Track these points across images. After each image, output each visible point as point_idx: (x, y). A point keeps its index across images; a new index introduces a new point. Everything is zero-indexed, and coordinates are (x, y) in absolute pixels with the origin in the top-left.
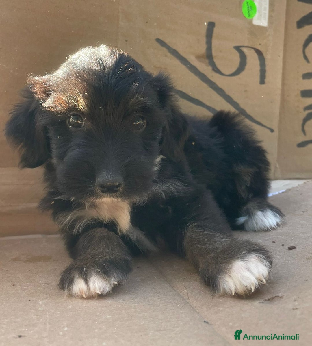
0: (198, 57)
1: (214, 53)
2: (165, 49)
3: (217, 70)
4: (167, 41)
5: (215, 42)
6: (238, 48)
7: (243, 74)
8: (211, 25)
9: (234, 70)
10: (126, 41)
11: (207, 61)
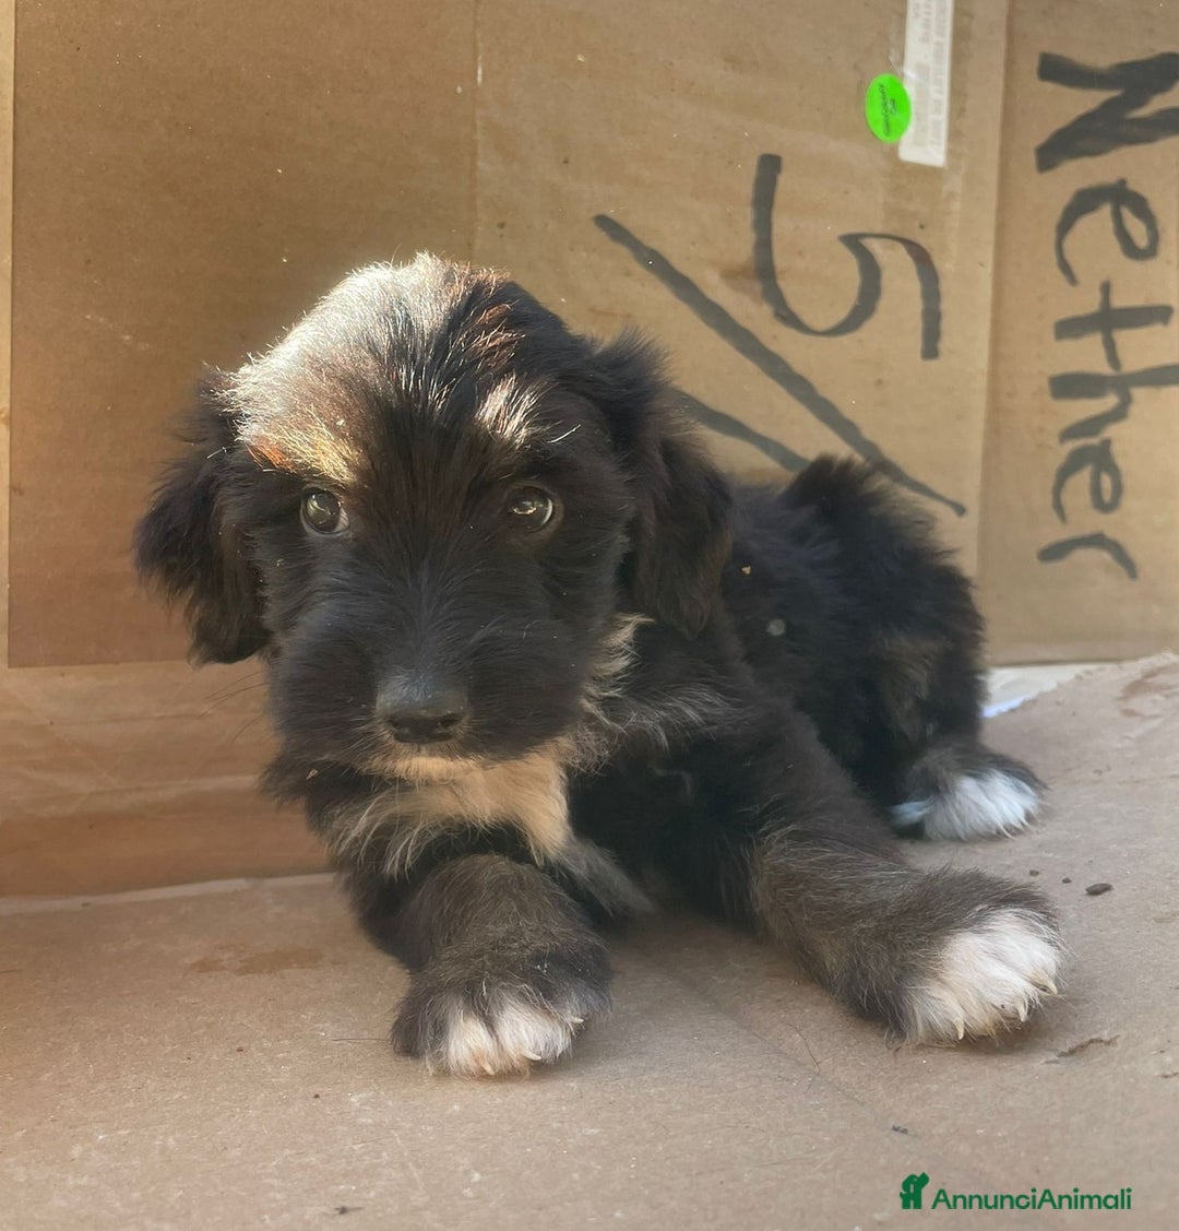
0: (731, 275)
1: (780, 260)
2: (624, 251)
3: (788, 317)
4: (631, 222)
5: (782, 224)
6: (853, 242)
7: (870, 326)
8: (770, 167)
9: (841, 313)
10: (502, 226)
11: (758, 287)
